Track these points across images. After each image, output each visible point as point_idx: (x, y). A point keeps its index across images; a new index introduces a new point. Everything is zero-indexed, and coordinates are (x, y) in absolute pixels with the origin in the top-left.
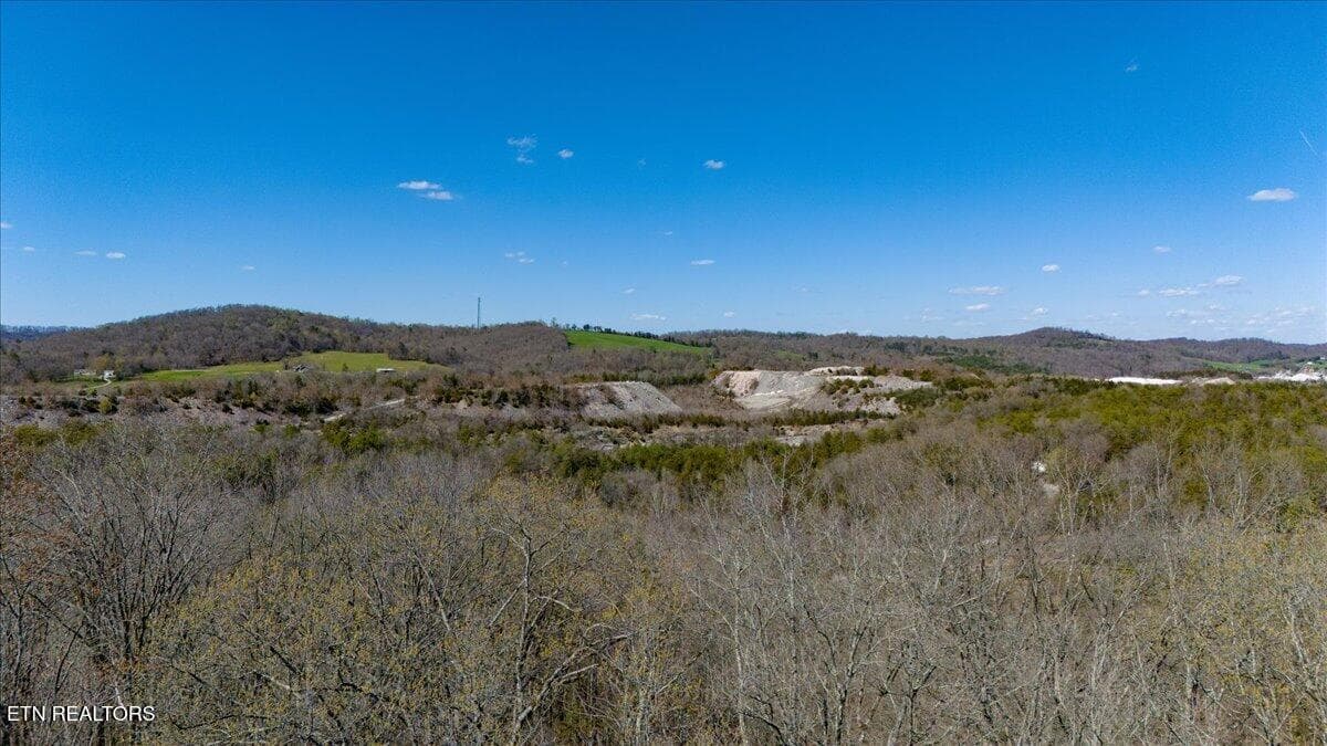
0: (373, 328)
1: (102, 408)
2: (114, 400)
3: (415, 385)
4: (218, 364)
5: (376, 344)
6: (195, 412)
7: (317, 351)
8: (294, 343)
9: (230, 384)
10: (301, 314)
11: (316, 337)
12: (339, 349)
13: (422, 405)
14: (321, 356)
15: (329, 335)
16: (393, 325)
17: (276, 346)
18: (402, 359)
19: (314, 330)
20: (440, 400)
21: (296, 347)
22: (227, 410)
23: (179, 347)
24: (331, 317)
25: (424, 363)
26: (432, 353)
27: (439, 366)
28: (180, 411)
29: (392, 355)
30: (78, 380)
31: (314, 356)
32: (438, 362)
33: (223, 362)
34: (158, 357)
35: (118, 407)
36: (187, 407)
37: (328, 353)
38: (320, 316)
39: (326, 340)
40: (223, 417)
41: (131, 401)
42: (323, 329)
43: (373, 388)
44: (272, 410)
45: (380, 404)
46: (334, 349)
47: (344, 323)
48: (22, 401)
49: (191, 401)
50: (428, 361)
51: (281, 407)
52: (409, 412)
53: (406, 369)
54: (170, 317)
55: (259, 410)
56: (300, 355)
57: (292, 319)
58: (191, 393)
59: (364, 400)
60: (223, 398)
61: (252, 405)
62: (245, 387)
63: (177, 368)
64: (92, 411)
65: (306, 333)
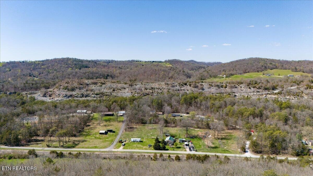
0: (287, 62)
1: (224, 87)
2: (226, 85)
3: (300, 83)
4: (247, 73)
5: (288, 67)
6: (243, 88)
7: (271, 69)
8: (265, 67)
9: (250, 81)
10: (267, 59)
11: (271, 66)
12: (278, 69)
13: (302, 89)
14: (272, 71)
15: (275, 65)
16: (293, 61)
17: (261, 68)
18: (295, 71)
19: (271, 64)
20: (308, 88)
21: (266, 68)
22: (250, 88)
23: (239, 69)
24: (275, 60)
25: (302, 73)
26: (305, 70)
27: (306, 73)
28: (239, 88)
29: (293, 71)
30: (219, 77)
31: (271, 71)
32: (306, 72)
33: (248, 72)
34: (235, 72)
35: (227, 86)
36: (241, 87)
37: (274, 70)
38: (273, 59)
39: (274, 66)
40: (249, 90)
41: (230, 85)
42: (274, 63)
43: (287, 83)
44: (260, 88)
45: (289, 88)
46: (276, 69)
47: (279, 61)
48: (210, 85)
49: (242, 85)
50: (303, 72)
51: (263, 88)
52: (298, 91)
53: (297, 76)
54: (237, 61)
55: (257, 89)
56: (267, 70)
57: (265, 60)
58: (242, 83)
59: (285, 86)
60: (249, 85)
61: (256, 87)
62: (254, 82)
63: (238, 74)
64: (222, 87)
65: (269, 65)
